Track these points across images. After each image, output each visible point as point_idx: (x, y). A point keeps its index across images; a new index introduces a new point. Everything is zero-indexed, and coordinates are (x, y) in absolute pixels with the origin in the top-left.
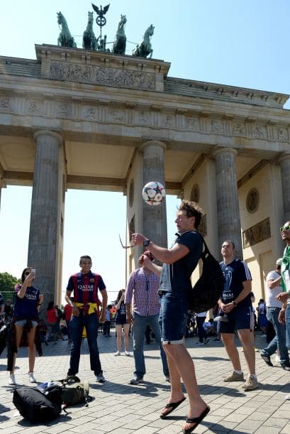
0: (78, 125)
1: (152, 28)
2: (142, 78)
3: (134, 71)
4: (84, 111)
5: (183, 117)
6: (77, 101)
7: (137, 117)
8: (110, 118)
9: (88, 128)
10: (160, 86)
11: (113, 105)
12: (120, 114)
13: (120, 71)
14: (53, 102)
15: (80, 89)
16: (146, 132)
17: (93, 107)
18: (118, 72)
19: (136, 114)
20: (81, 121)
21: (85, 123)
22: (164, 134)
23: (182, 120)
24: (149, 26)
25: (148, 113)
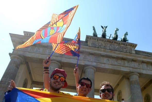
0: (103, 65)
1: (127, 33)
2: (127, 49)
3: (123, 47)
4: (105, 60)
5: (145, 64)
6: (103, 56)
7: (127, 64)
8: (116, 63)
9: (107, 67)
10: (134, 52)
11: (117, 58)
12: (120, 62)
13: (118, 46)
14: (93, 56)
15: (104, 51)
16: (131, 70)
17: (109, 59)
19: (126, 62)
20: (105, 64)
22: (138, 71)
23: (145, 66)
24: (126, 32)
25: (131, 62)
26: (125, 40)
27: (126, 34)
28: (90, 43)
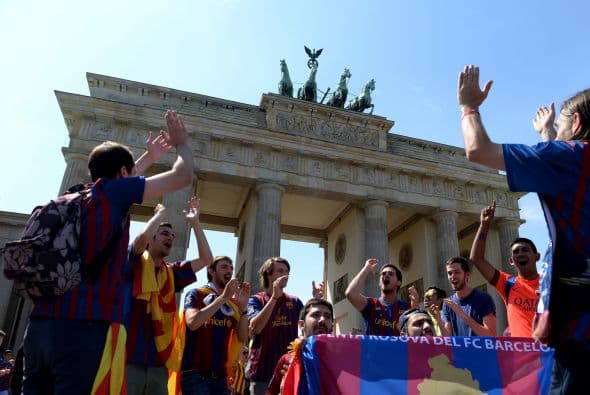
0: (304, 179)
1: (373, 82)
2: (366, 134)
3: (358, 127)
4: (310, 165)
5: (407, 177)
6: (305, 156)
7: (362, 176)
8: (335, 175)
9: (313, 184)
10: (383, 144)
11: (340, 162)
12: (345, 170)
13: (344, 126)
15: (308, 144)
16: (372, 191)
17: (320, 163)
18: (341, 126)
19: (360, 171)
20: (308, 175)
21: (310, 179)
22: (388, 194)
23: (405, 181)
25: (372, 172)
26: (365, 103)
27: (370, 87)
28: (271, 118)
